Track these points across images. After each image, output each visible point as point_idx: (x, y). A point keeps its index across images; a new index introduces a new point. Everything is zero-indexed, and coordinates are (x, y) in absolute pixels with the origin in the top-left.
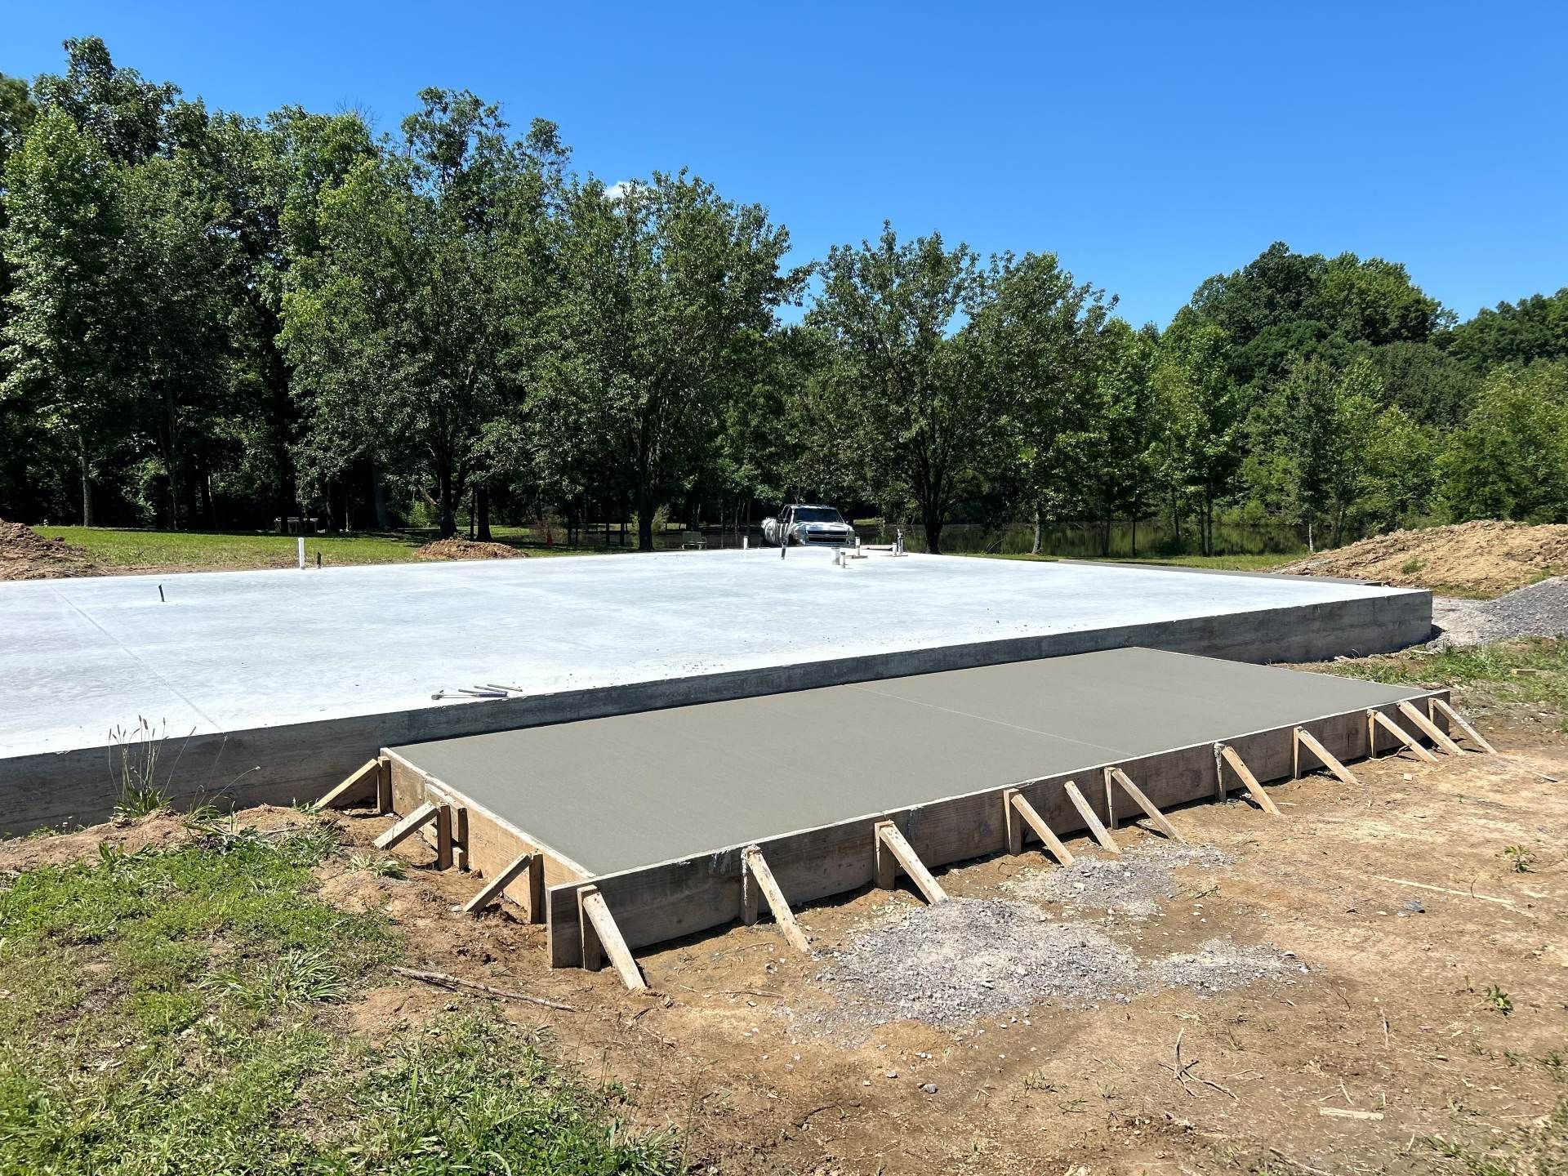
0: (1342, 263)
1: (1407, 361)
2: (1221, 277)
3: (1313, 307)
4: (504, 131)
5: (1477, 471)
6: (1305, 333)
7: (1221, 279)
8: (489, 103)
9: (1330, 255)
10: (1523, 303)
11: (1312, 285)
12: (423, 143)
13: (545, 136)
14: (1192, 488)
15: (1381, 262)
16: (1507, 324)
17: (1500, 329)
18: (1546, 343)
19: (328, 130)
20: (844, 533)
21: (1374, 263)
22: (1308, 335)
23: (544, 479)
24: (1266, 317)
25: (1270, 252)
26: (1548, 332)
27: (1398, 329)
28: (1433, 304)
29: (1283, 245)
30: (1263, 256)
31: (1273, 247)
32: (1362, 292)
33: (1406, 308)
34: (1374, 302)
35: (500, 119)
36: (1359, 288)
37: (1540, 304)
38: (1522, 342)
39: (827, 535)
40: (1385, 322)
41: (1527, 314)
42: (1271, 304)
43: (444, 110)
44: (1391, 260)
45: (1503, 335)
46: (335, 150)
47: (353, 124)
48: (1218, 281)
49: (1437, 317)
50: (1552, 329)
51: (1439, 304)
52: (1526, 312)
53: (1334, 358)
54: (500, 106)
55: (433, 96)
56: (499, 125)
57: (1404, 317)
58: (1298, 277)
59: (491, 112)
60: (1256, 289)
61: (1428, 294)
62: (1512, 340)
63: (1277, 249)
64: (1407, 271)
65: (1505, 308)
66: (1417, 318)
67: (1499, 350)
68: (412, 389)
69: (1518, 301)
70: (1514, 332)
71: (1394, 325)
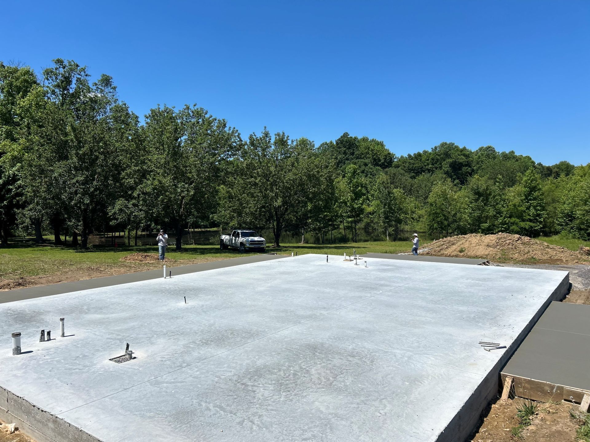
0: (364, 140)
1: (394, 174)
2: (326, 143)
3: (358, 155)
4: (87, 78)
5: (436, 213)
6: (361, 164)
7: (326, 144)
8: (82, 66)
9: (360, 137)
10: (415, 154)
11: (357, 147)
12: (52, 80)
13: (107, 81)
14: (350, 219)
15: (376, 140)
16: (411, 161)
17: (409, 163)
18: (422, 168)
19: (18, 74)
20: (262, 241)
21: (373, 140)
22: (362, 165)
23: (143, 223)
24: (344, 157)
25: (344, 136)
26: (423, 164)
27: (384, 163)
28: (393, 155)
29: (348, 133)
30: (342, 137)
31: (344, 134)
32: (372, 150)
33: (386, 156)
34: (376, 153)
35: (87, 73)
36: (371, 149)
37: (419, 155)
38: (416, 167)
39: (257, 242)
40: (380, 160)
41: (416, 158)
42: (345, 153)
43: (64, 68)
44: (379, 140)
45: (410, 165)
46: (22, 82)
47: (29, 71)
48: (325, 144)
49: (394, 159)
50: (423, 163)
51: (395, 155)
52: (416, 157)
53: (371, 172)
54: (87, 68)
55: (59, 62)
56: (86, 75)
57: (385, 159)
58: (353, 144)
59: (83, 70)
60: (340, 148)
61: (391, 151)
62: (413, 166)
63: (346, 135)
64: (384, 143)
65: (409, 156)
66: (389, 159)
67: (409, 169)
68: (81, 186)
69: (413, 154)
70: (413, 164)
71: (383, 161)
